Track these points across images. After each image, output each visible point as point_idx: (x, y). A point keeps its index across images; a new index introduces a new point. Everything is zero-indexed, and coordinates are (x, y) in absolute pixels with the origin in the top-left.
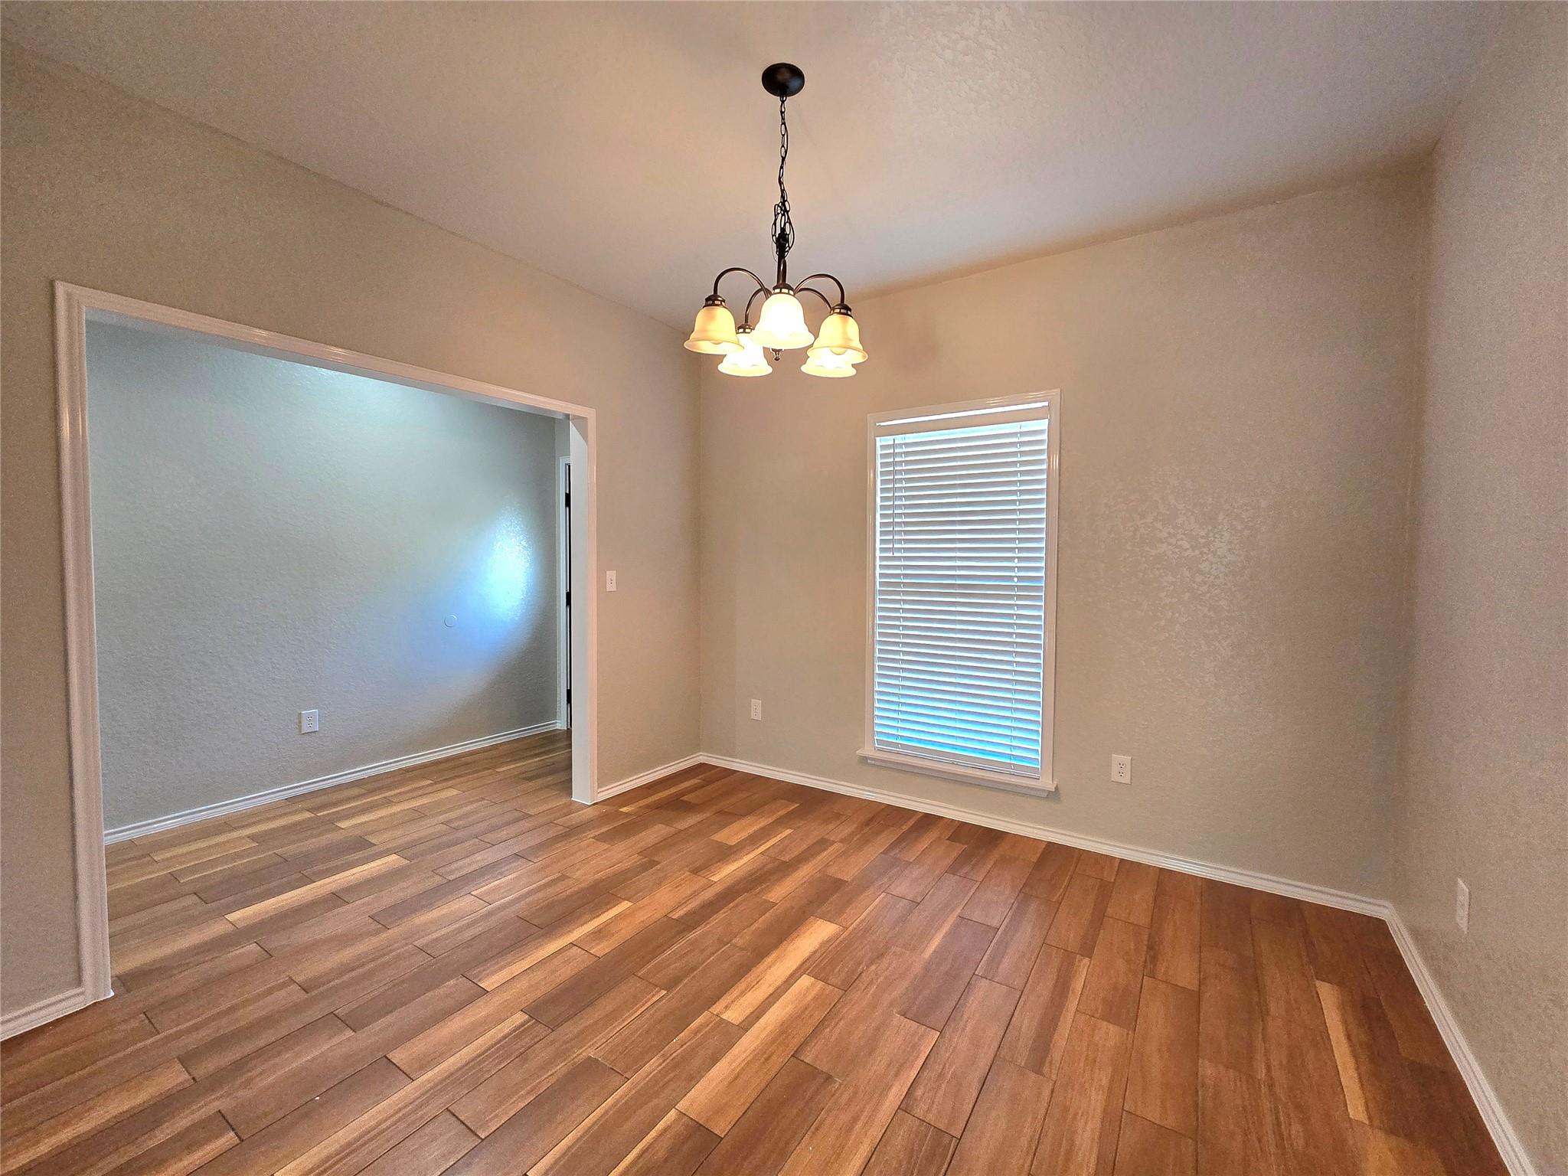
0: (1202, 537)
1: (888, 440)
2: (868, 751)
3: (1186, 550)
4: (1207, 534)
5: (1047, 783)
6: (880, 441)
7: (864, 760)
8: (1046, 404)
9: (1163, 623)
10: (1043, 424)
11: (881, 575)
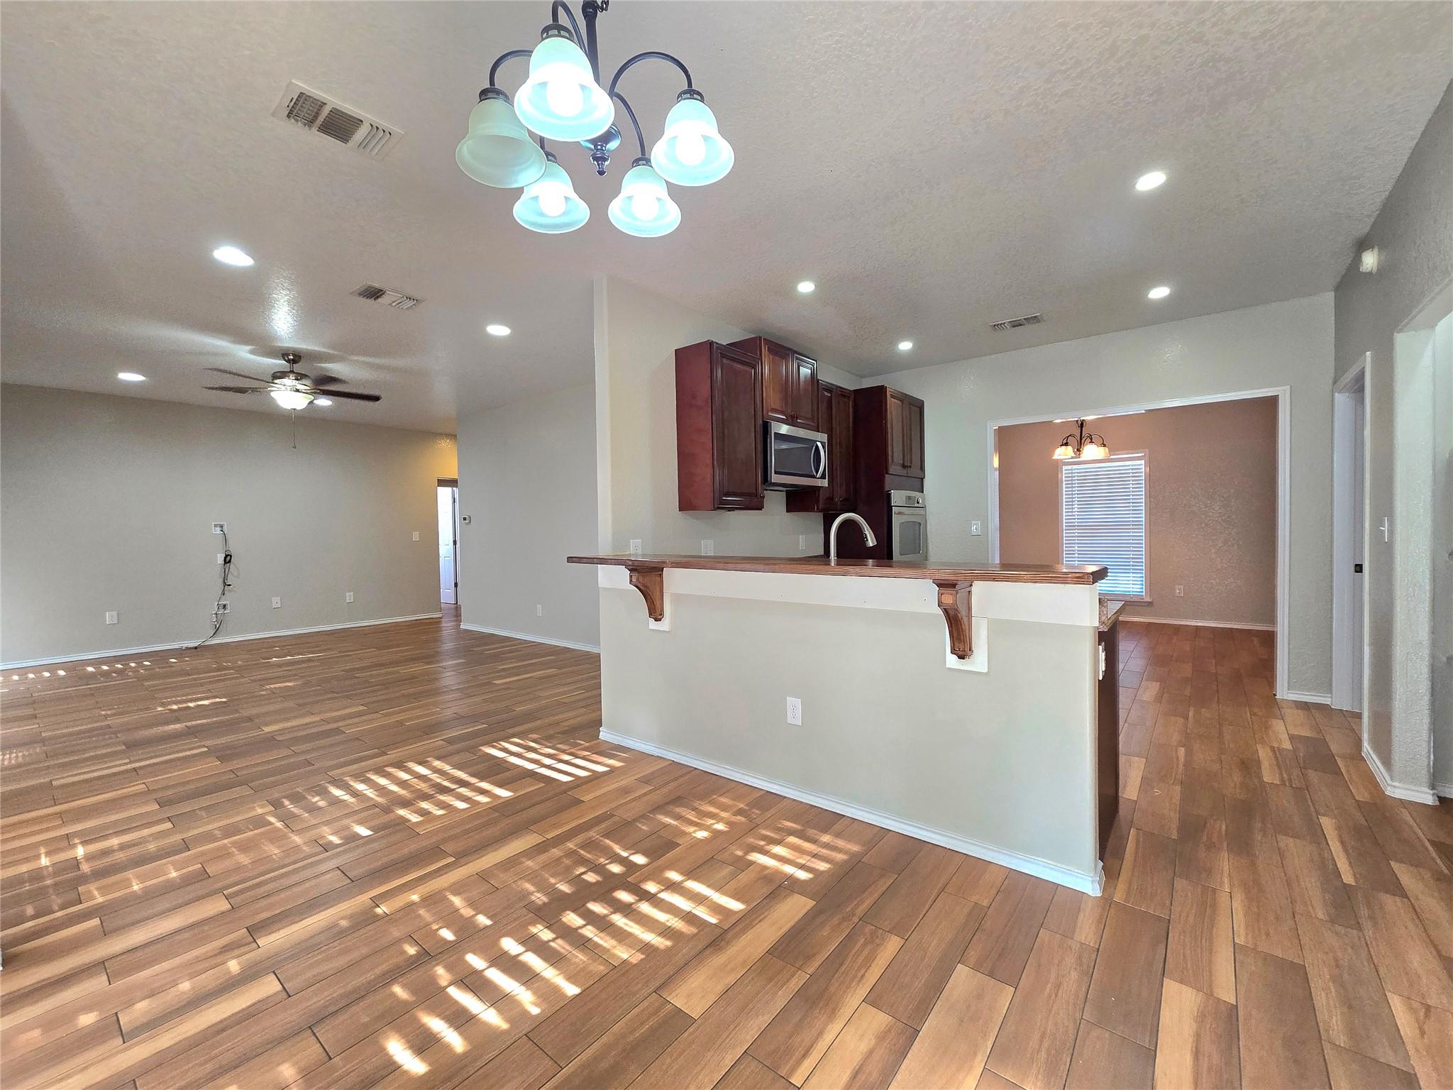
5: (1148, 599)
8: (1143, 454)
10: (1143, 462)
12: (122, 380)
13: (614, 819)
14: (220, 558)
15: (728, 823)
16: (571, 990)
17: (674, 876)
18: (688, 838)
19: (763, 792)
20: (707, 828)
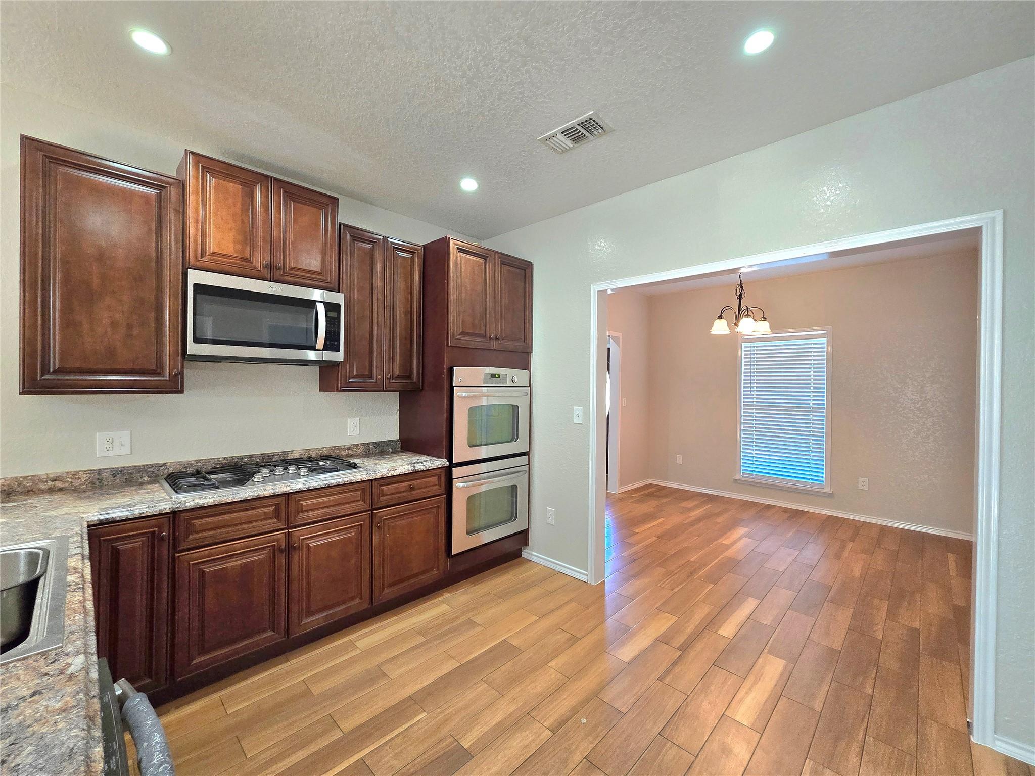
0: (899, 388)
1: (749, 344)
2: (737, 477)
3: (892, 393)
4: (902, 387)
5: (828, 490)
6: (744, 345)
7: (736, 480)
8: (826, 332)
9: (882, 423)
10: (825, 340)
11: (744, 402)
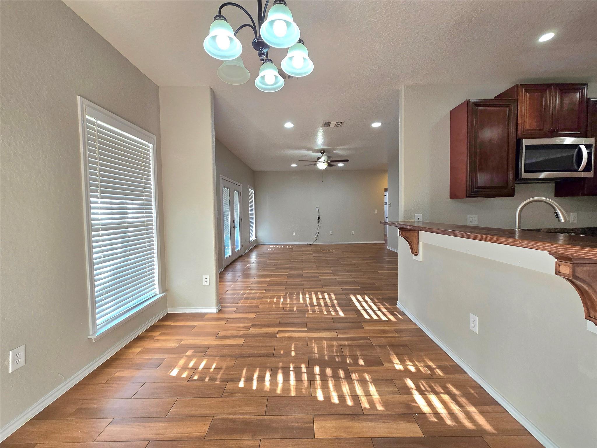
12: (293, 167)
13: (369, 341)
14: (318, 217)
15: (417, 369)
16: (293, 394)
17: (367, 377)
18: (390, 365)
19: (456, 364)
20: (405, 366)
